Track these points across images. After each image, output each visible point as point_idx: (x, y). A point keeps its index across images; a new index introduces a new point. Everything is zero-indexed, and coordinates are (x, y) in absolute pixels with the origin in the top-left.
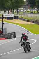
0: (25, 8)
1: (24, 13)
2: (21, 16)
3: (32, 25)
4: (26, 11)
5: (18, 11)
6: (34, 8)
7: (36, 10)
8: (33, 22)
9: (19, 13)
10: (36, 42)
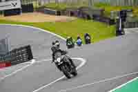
10: (86, 64)
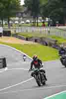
0: (21, 18)
1: (20, 26)
2: (15, 31)
3: (35, 46)
4: (23, 22)
5: (10, 22)
6: (37, 18)
7: (41, 20)
8: (36, 41)
9: (11, 26)
